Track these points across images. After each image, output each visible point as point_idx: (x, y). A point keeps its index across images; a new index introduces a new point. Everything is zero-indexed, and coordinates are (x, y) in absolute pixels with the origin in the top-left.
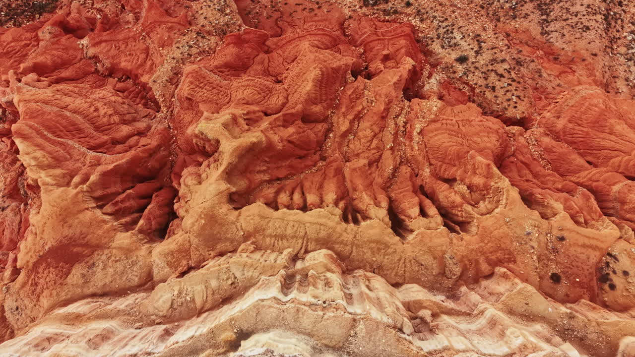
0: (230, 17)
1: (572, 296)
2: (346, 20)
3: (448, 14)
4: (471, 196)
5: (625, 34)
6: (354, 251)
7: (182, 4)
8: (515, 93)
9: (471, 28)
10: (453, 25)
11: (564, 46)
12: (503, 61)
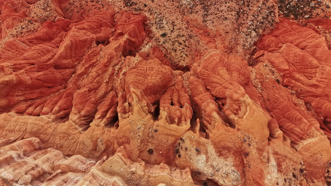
0: (49, 12)
1: (158, 161)
2: (116, 13)
3: (162, 11)
4: (129, 108)
5: (248, 21)
6: (51, 138)
7: (25, 6)
8: (186, 53)
9: (171, 18)
10: (163, 17)
11: (213, 28)
12: (183, 36)
